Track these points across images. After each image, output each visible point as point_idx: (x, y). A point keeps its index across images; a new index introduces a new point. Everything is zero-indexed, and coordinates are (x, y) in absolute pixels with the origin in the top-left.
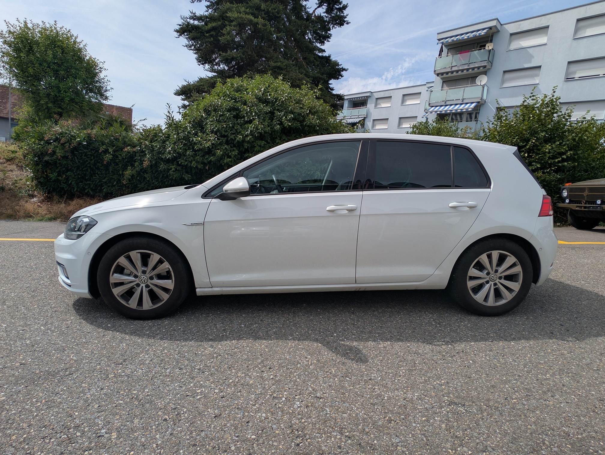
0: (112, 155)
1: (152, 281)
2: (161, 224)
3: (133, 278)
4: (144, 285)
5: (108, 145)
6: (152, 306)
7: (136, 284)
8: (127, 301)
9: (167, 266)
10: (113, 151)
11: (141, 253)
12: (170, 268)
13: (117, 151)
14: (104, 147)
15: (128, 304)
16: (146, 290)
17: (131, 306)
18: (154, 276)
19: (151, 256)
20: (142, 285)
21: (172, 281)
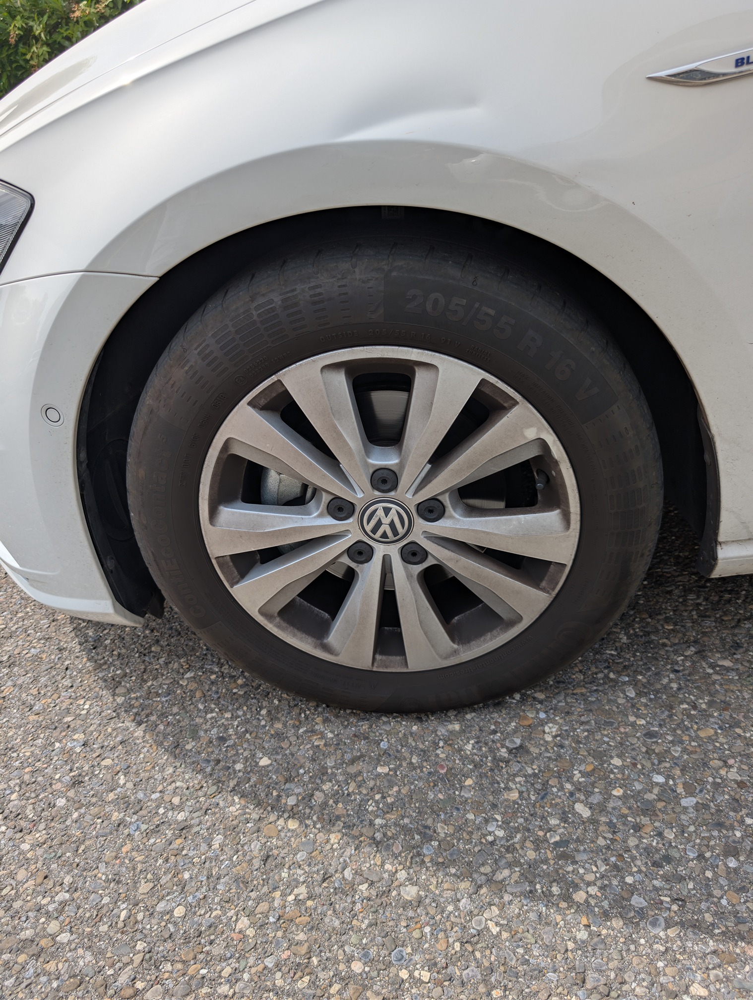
0: (48, 45)
1: (442, 527)
2: (474, 114)
3: (329, 521)
4: (394, 551)
5: (26, 14)
6: (455, 652)
7: (348, 551)
8: (320, 631)
9: (531, 434)
10: (45, 29)
11: (349, 367)
12: (551, 439)
13: (57, 25)
14: (19, 22)
15: (326, 648)
16: (409, 576)
17: (343, 659)
18: (446, 500)
19: (421, 379)
20: (380, 550)
21: (566, 517)
